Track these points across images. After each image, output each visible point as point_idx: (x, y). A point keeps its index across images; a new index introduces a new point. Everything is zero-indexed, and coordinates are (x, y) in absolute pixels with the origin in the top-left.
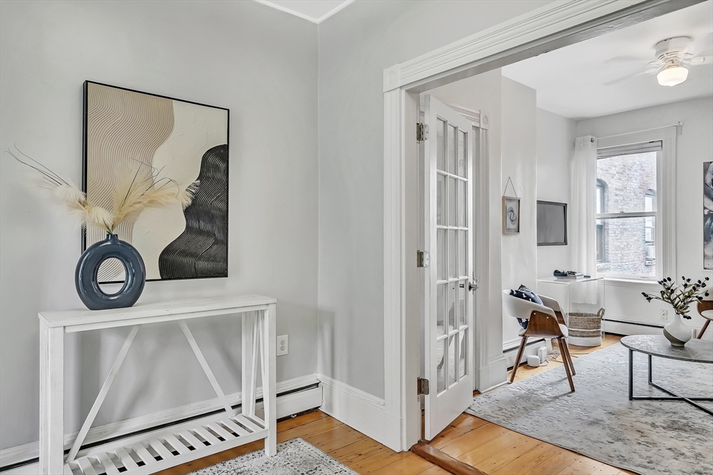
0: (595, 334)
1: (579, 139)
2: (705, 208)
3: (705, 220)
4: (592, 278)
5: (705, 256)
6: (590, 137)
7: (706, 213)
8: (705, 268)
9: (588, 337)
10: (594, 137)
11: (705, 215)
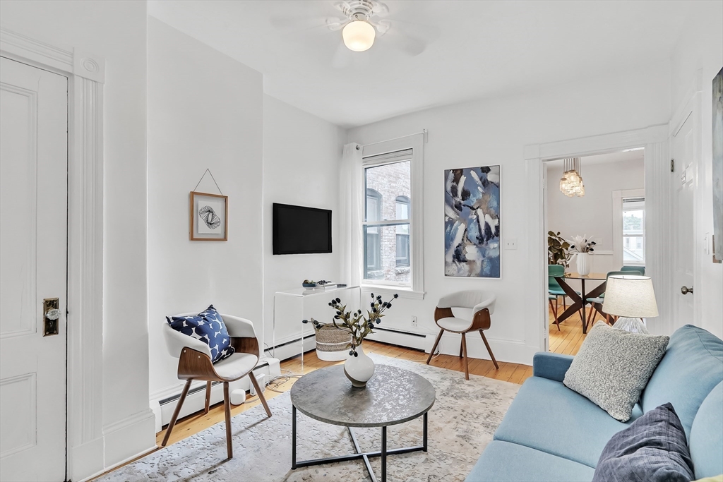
0: (341, 348)
1: (346, 146)
2: (446, 215)
3: (446, 228)
4: (348, 286)
5: (446, 262)
6: (355, 145)
7: (447, 220)
8: (446, 275)
9: (335, 351)
10: (359, 145)
11: (446, 222)
